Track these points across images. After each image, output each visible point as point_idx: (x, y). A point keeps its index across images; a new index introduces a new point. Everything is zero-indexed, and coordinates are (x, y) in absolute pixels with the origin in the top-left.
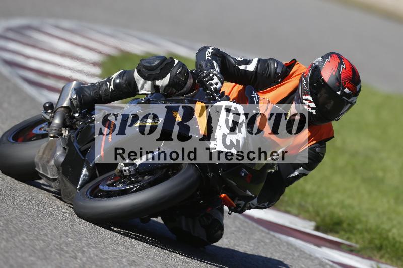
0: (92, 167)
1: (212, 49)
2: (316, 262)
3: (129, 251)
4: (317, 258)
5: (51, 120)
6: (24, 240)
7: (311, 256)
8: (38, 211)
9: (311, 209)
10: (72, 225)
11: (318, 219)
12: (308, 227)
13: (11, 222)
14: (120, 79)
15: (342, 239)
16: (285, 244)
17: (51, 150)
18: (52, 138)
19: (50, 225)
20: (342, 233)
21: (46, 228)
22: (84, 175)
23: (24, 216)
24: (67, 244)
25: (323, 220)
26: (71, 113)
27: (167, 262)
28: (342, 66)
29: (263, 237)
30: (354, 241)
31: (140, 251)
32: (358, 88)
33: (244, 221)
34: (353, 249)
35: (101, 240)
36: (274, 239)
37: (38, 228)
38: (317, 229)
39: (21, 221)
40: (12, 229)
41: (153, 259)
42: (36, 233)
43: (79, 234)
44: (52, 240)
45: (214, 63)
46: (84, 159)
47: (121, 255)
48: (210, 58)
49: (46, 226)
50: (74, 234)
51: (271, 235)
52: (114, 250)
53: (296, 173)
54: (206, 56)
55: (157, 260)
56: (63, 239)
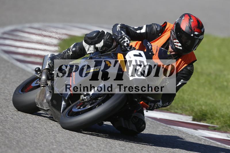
0: (67, 99)
1: (120, 25)
2: (196, 138)
3: (89, 148)
4: (196, 136)
5: (40, 77)
6: (29, 150)
7: (192, 135)
8: (34, 133)
9: (189, 109)
10: (54, 138)
11: (193, 114)
12: (188, 119)
13: (20, 141)
14: (75, 48)
15: (209, 124)
16: (177, 131)
17: (43, 94)
18: (42, 88)
19: (42, 140)
20: (208, 120)
21: (40, 142)
22: (63, 105)
23: (27, 137)
24: (54, 149)
25: (196, 114)
26: (51, 72)
27: (111, 151)
28: (191, 20)
29: (164, 128)
30: (215, 123)
31: (95, 147)
32: (202, 30)
33: (152, 122)
34: (216, 128)
35: (72, 144)
36: (170, 129)
37: (36, 143)
38: (194, 120)
39: (25, 140)
40: (21, 145)
41: (103, 150)
42: (35, 146)
43: (60, 142)
44: (45, 148)
45: (122, 32)
46: (62, 96)
47: (84, 151)
48: (120, 30)
49: (40, 141)
50: (56, 143)
51: (168, 127)
52: (81, 149)
53: (180, 83)
54: (117, 29)
55: (105, 151)
56: (51, 147)
